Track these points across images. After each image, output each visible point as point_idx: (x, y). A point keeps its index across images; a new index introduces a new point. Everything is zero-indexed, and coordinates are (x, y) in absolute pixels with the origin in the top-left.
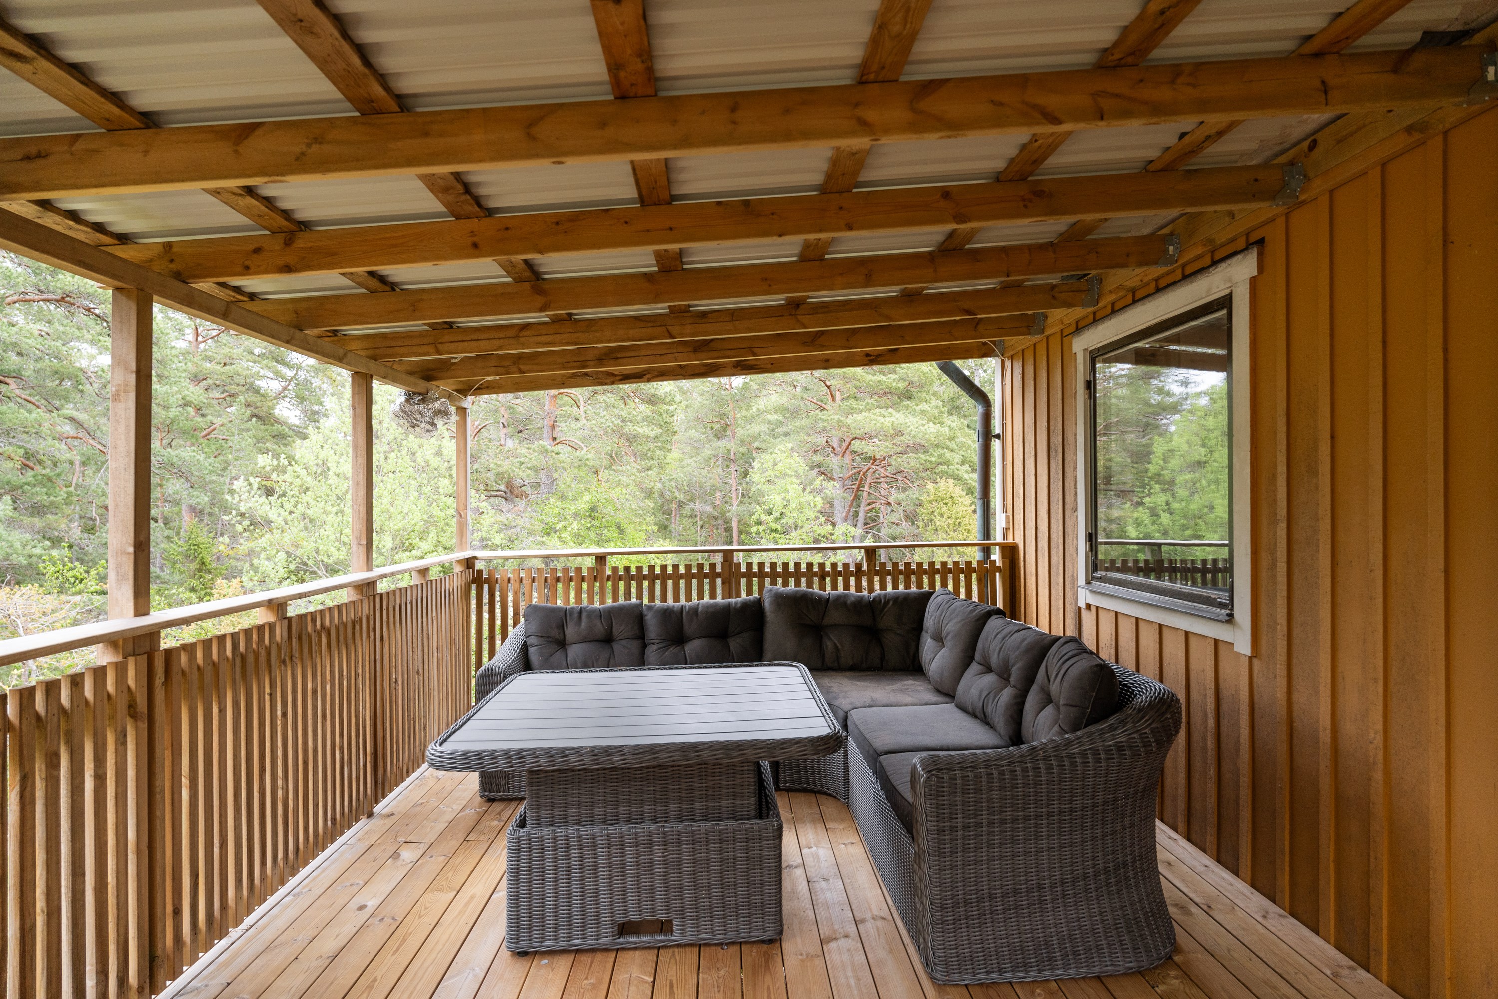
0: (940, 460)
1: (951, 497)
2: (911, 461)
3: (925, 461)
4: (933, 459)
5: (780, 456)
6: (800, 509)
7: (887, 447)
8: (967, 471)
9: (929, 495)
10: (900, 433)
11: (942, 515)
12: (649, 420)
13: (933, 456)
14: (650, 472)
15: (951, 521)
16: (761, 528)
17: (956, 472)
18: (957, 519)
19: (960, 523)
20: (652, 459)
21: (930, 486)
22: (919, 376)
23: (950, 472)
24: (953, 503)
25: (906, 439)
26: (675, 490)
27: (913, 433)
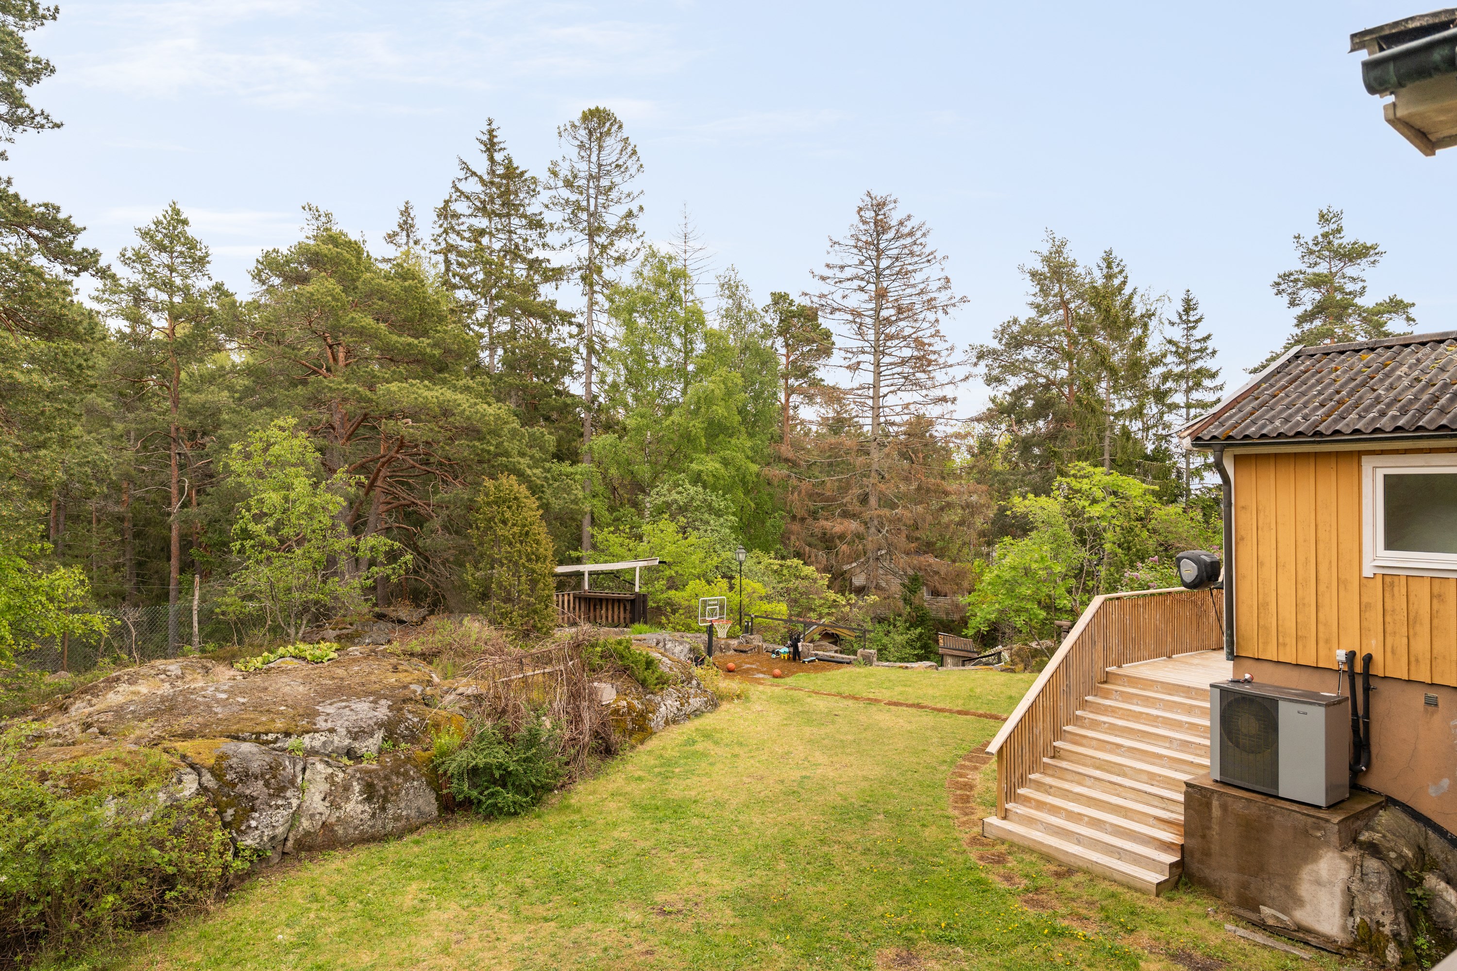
0: (498, 451)
1: (516, 498)
2: (462, 449)
3: (483, 450)
4: (492, 448)
5: (274, 433)
6: (309, 515)
7: (432, 430)
8: (529, 467)
9: (487, 495)
10: (446, 413)
11: (504, 522)
12: (45, 365)
13: (491, 444)
14: (42, 452)
15: (516, 529)
16: (249, 543)
17: (518, 466)
18: (524, 526)
19: (527, 533)
20: (49, 430)
21: (489, 483)
22: (459, 344)
23: (511, 467)
24: (518, 506)
25: (458, 421)
26: (94, 482)
27: (467, 413)
